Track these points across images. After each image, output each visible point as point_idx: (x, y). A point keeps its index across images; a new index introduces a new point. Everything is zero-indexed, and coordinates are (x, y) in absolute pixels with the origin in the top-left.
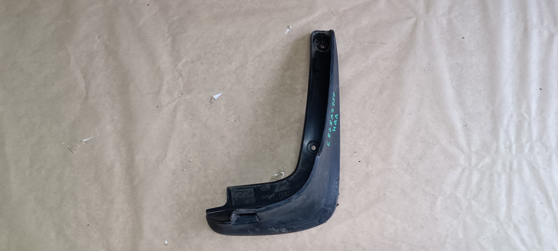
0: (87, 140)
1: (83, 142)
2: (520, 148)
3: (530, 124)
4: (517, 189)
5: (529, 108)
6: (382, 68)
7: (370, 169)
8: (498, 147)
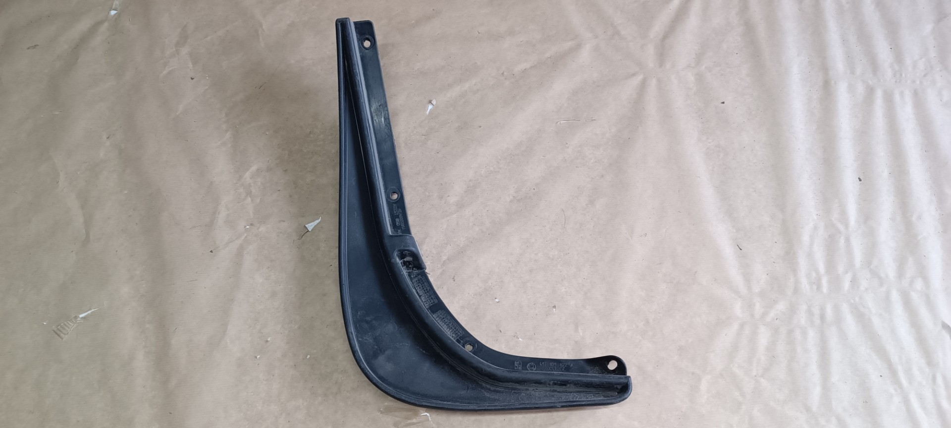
0: (86, 316)
1: (79, 319)
2: (835, 282)
3: (847, 240)
4: (836, 355)
5: (843, 213)
6: (592, 161)
8: (797, 282)
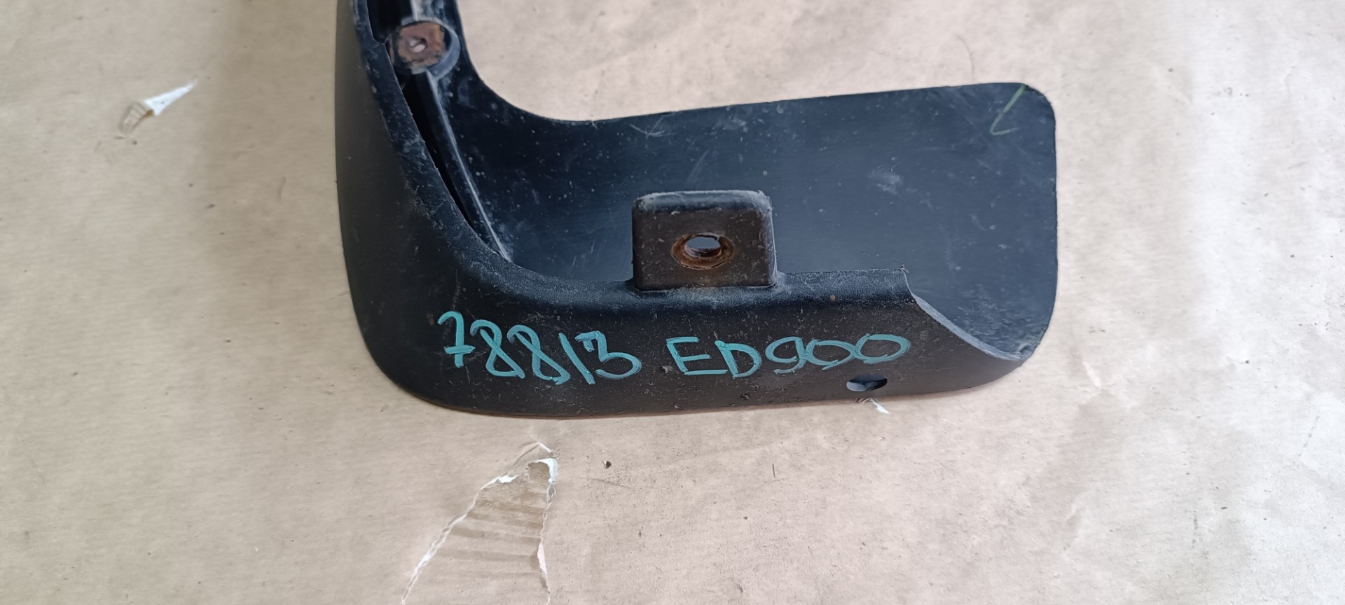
7: (1097, 382)
